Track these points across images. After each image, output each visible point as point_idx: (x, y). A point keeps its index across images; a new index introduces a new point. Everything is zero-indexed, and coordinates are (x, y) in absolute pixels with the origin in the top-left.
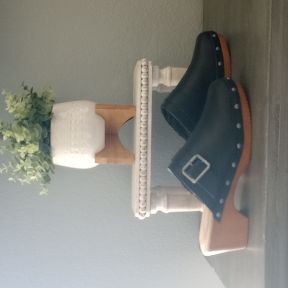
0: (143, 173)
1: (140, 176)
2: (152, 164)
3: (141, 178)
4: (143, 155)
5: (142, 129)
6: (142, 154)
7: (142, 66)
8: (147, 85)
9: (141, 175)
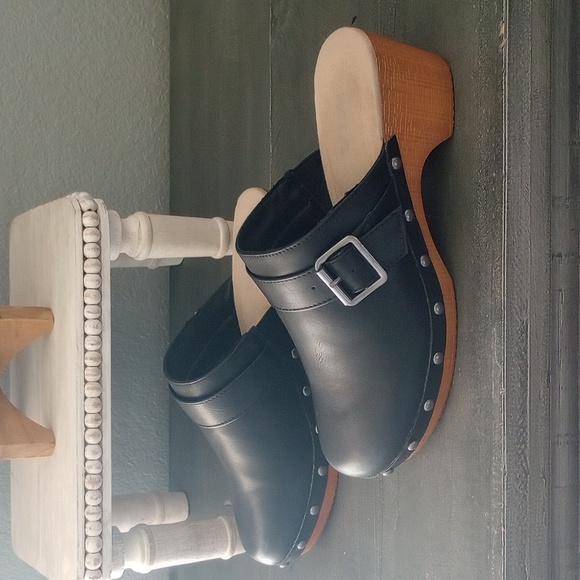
0: (92, 482)
1: (86, 490)
2: (114, 442)
3: (89, 494)
4: (93, 435)
5: (88, 371)
6: (89, 432)
7: (83, 212)
8: (99, 258)
9: (89, 487)
